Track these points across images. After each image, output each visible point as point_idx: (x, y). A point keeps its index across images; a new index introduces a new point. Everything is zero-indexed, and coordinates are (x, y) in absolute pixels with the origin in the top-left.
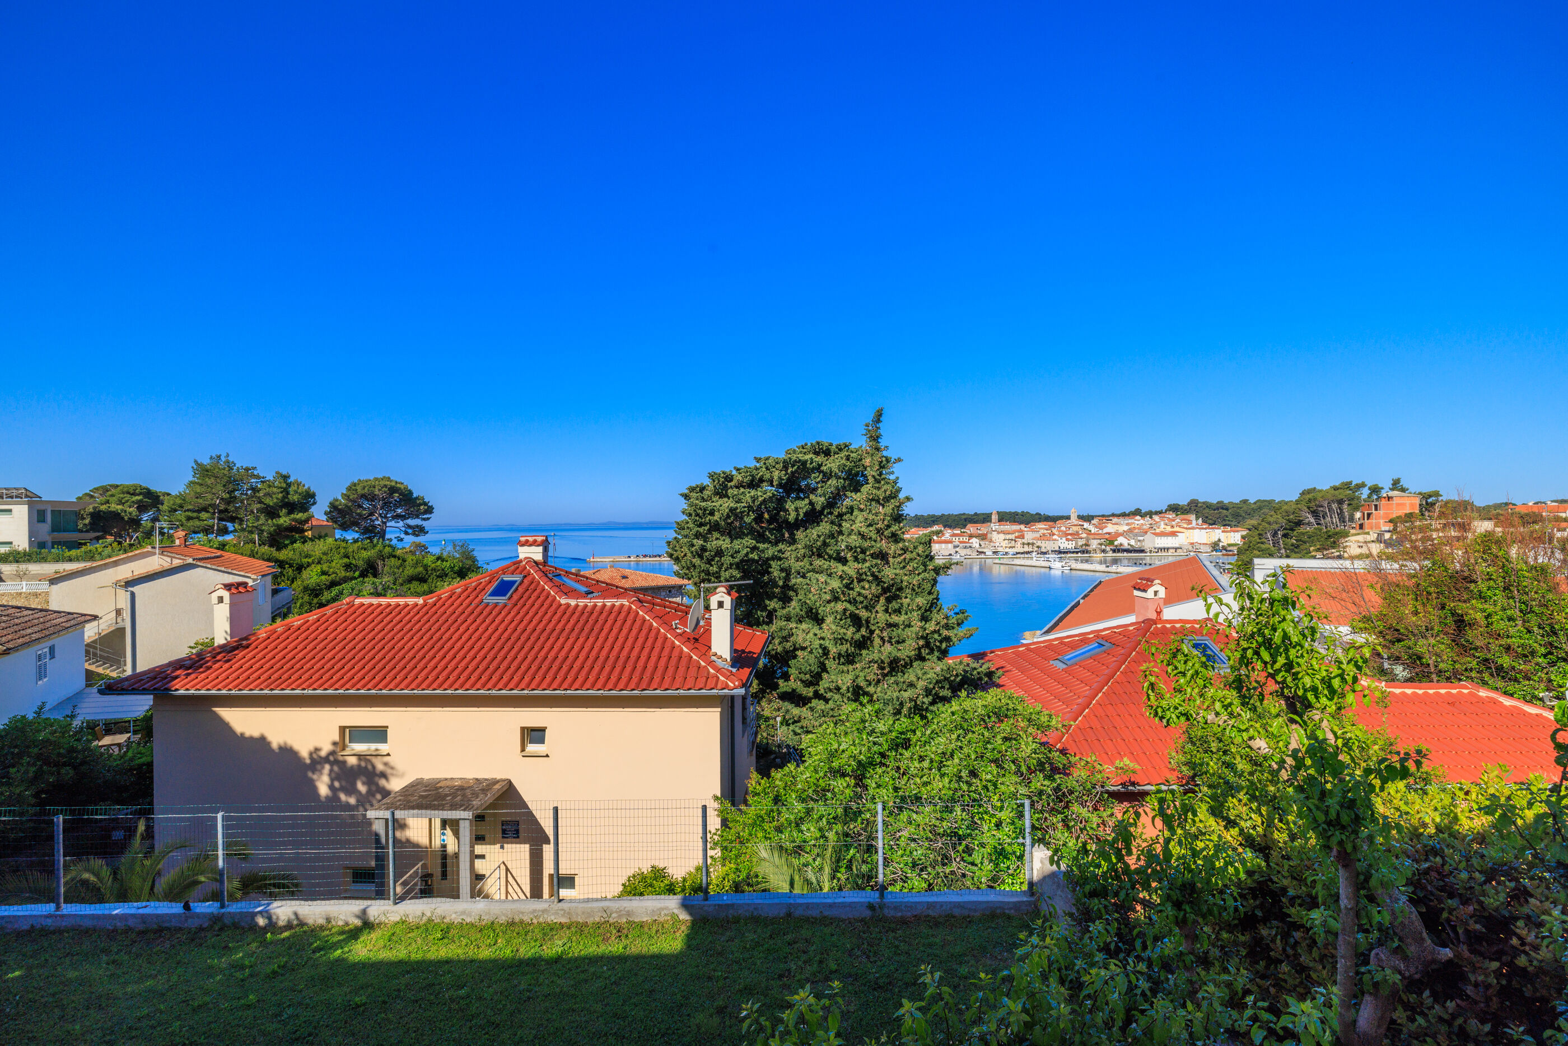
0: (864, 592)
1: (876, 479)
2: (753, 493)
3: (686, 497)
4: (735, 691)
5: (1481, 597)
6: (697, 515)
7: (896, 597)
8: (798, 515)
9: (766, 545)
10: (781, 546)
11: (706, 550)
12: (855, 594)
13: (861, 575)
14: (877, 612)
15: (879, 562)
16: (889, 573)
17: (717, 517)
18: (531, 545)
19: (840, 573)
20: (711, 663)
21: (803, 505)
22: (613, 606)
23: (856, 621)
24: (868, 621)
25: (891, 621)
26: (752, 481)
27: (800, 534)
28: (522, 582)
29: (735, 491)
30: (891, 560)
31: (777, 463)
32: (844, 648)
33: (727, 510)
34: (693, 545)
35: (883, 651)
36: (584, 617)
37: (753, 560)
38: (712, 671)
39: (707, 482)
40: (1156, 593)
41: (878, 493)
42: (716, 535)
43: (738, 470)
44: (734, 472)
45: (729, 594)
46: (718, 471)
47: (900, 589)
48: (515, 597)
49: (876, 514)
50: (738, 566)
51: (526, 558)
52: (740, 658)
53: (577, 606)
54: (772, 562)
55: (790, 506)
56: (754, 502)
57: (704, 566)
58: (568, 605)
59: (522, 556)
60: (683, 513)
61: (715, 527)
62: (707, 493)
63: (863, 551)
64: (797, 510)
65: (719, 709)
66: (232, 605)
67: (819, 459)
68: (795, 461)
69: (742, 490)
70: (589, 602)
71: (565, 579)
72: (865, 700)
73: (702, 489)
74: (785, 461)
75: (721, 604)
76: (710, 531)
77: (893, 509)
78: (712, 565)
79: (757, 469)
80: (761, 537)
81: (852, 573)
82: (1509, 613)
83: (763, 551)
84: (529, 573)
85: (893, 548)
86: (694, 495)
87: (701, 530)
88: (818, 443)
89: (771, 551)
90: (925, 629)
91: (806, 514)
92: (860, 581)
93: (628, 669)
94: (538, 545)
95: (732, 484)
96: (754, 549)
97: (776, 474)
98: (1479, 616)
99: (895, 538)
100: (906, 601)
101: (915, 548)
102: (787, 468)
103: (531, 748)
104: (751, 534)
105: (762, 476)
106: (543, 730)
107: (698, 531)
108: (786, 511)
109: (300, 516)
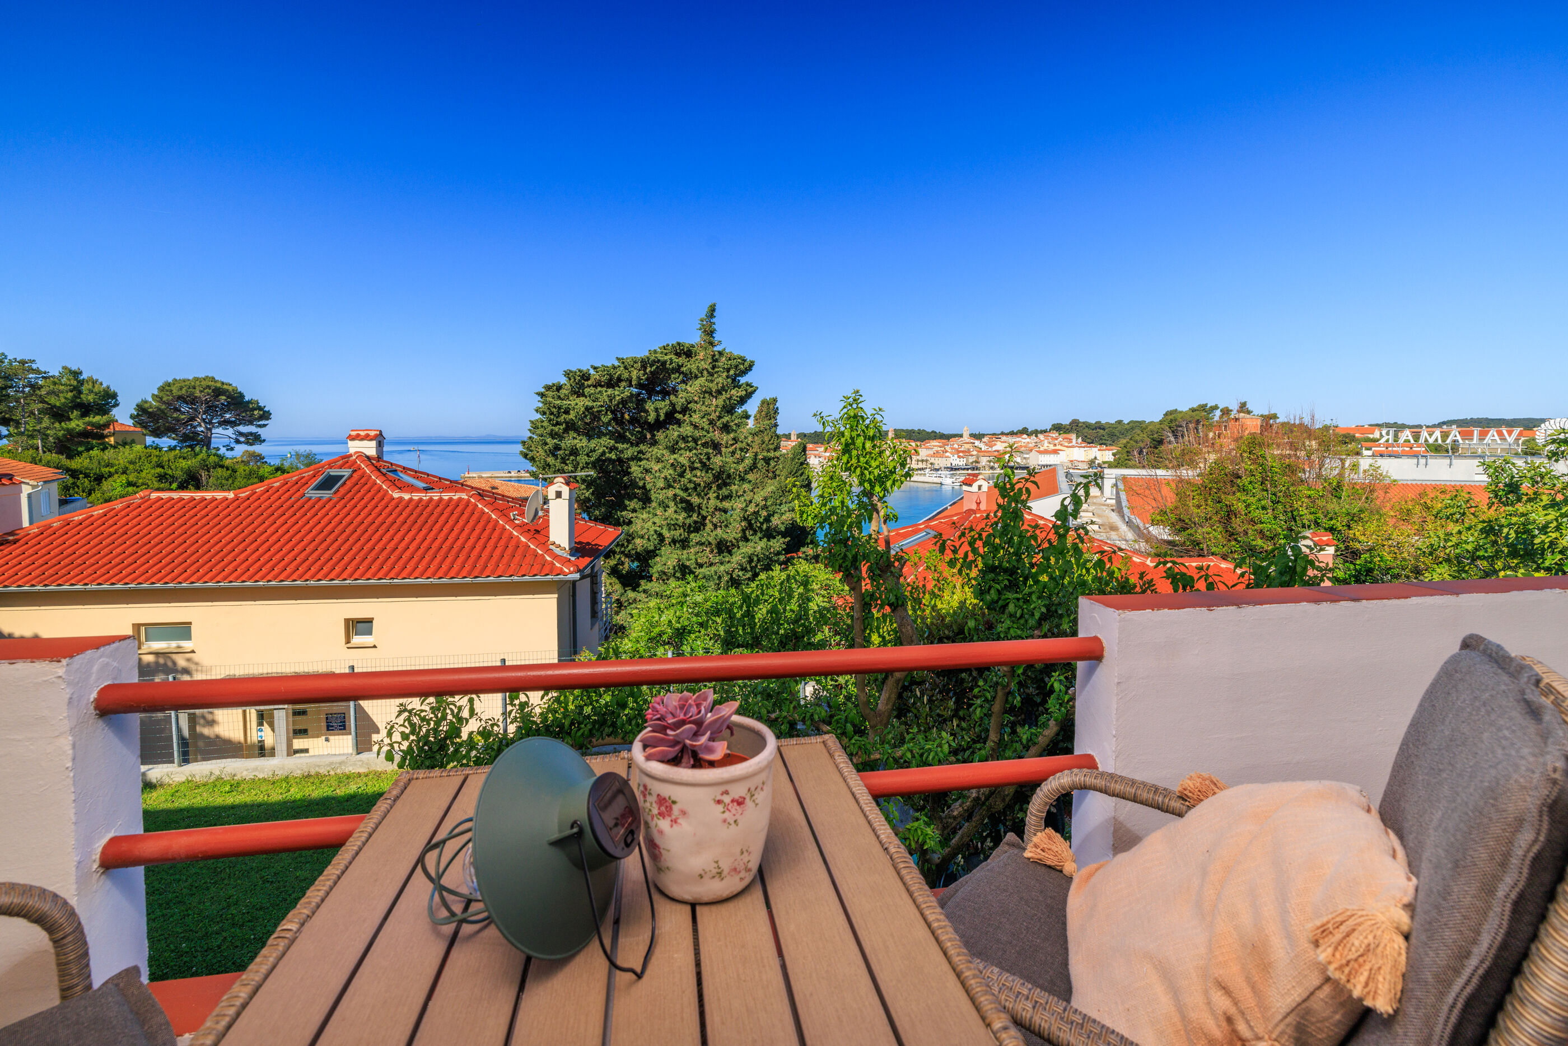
0: (695, 479)
1: (708, 372)
2: (610, 391)
3: (542, 395)
4: (569, 576)
5: (1244, 490)
6: (552, 413)
7: (726, 484)
8: (658, 416)
9: (625, 446)
10: (642, 447)
11: (560, 449)
12: (686, 481)
13: (693, 463)
14: (709, 499)
15: (711, 451)
16: (717, 461)
17: (572, 415)
18: (362, 439)
19: (672, 461)
20: (549, 551)
21: (664, 406)
22: (451, 499)
23: (689, 508)
24: (699, 507)
25: (720, 505)
26: (610, 380)
27: (660, 435)
28: (351, 476)
29: (592, 390)
30: (723, 449)
31: (635, 362)
32: (677, 534)
33: (583, 409)
34: (546, 444)
35: (710, 534)
36: (418, 510)
37: (610, 460)
38: (548, 558)
39: (563, 380)
40: (980, 487)
41: (711, 385)
42: (572, 434)
43: (595, 368)
44: (592, 372)
45: (567, 483)
46: (574, 369)
47: (729, 476)
48: (342, 491)
49: (709, 406)
50: (594, 465)
51: (356, 453)
52: (580, 549)
53: (411, 500)
54: (631, 463)
55: (649, 406)
56: (611, 401)
58: (401, 498)
59: (352, 451)
60: (537, 411)
61: (570, 426)
62: (564, 392)
63: (695, 440)
64: (656, 410)
65: (556, 596)
67: (681, 360)
68: (654, 361)
69: (599, 389)
70: (425, 497)
71: (401, 475)
72: (690, 578)
73: (559, 388)
74: (643, 361)
75: (559, 495)
76: (566, 430)
77: (724, 401)
78: (567, 465)
79: (614, 368)
80: (621, 438)
81: (683, 460)
82: (1263, 503)
83: (622, 452)
84: (359, 468)
85: (726, 438)
86: (550, 393)
87: (556, 429)
88: (679, 344)
89: (630, 452)
90: (746, 511)
91: (667, 414)
92: (693, 469)
93: (462, 557)
94: (371, 440)
95: (590, 383)
96: (612, 449)
97: (634, 374)
98: (1241, 506)
99: (726, 428)
100: (734, 488)
101: (746, 438)
102: (646, 368)
103: (357, 640)
104: (611, 435)
105: (620, 375)
106: (370, 621)
107: (552, 430)
108: (646, 411)
109: (98, 419)
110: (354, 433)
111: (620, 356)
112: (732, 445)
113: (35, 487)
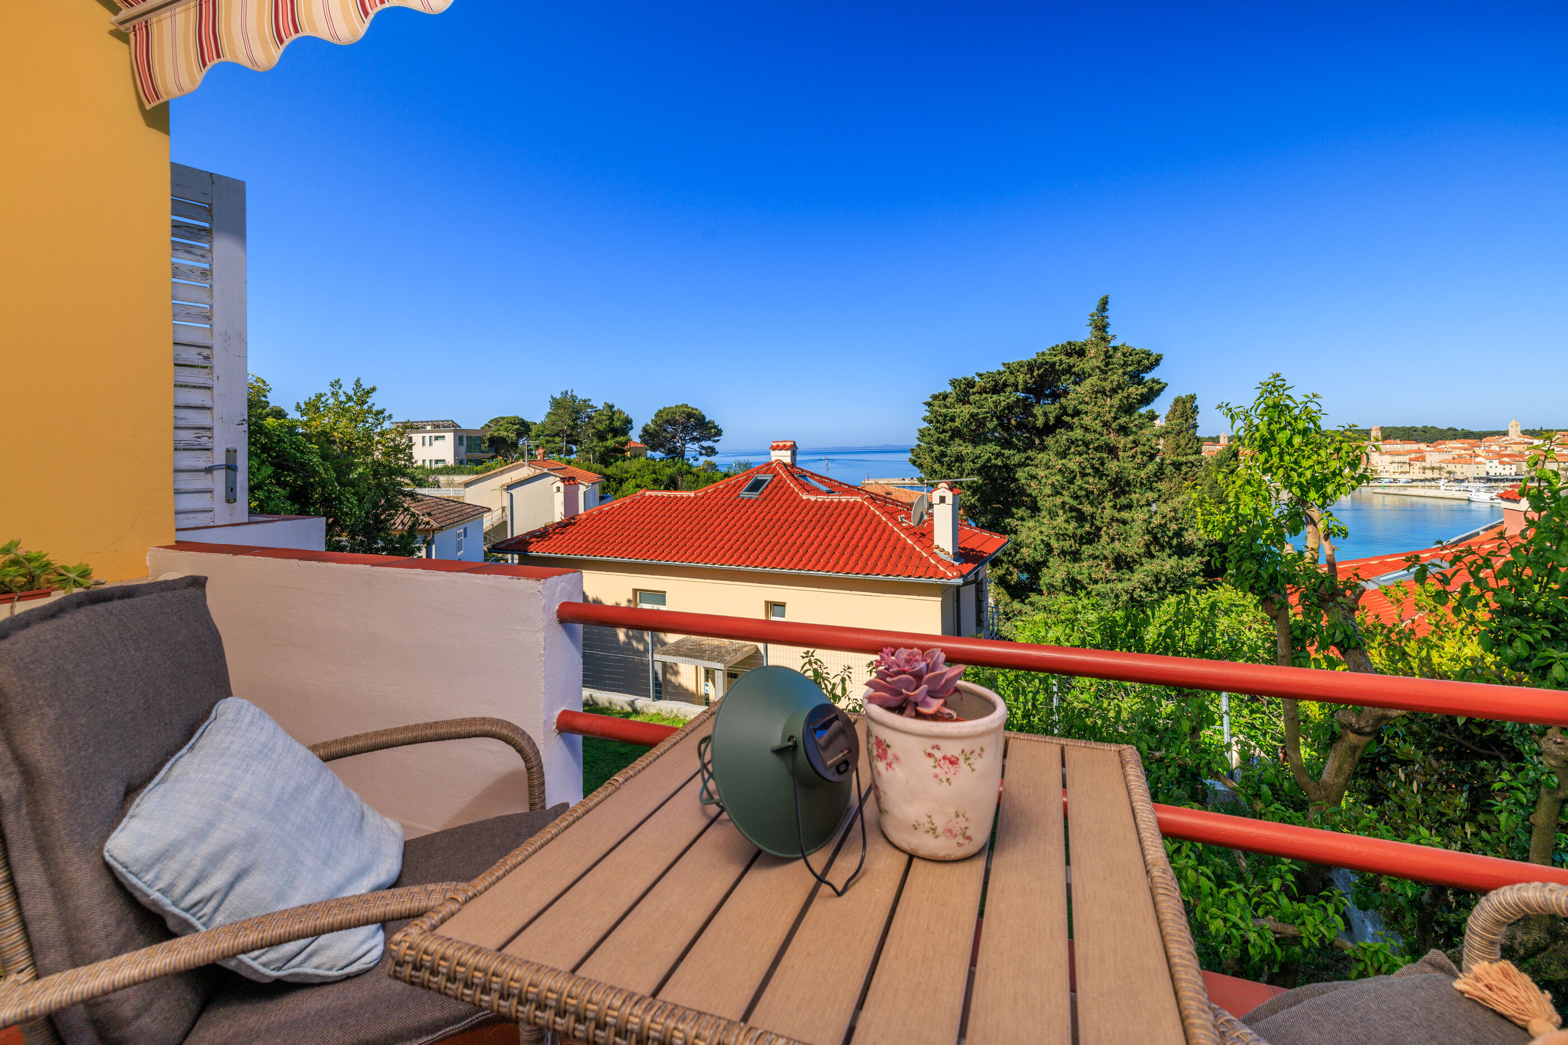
0: (1086, 486)
1: (1102, 371)
2: (995, 397)
3: (929, 404)
4: (953, 580)
6: (938, 422)
7: (1124, 492)
8: (1047, 419)
9: (1012, 452)
10: (1030, 453)
11: (946, 456)
12: (1076, 488)
13: (1084, 469)
14: (1104, 508)
15: (1105, 456)
16: (1112, 466)
17: (957, 423)
18: (781, 449)
19: (1060, 467)
20: (933, 554)
21: (1053, 409)
22: (848, 502)
23: (1081, 518)
24: (1093, 516)
25: (1117, 515)
26: (996, 386)
27: (1049, 441)
28: (772, 480)
29: (977, 397)
30: (1121, 454)
31: (1021, 366)
32: (1067, 544)
33: (968, 416)
34: (933, 451)
35: (1104, 546)
36: (822, 511)
37: (996, 466)
38: (933, 562)
39: (949, 389)
41: (1104, 384)
42: (958, 441)
43: (980, 375)
44: (977, 379)
45: (951, 489)
46: (959, 378)
47: (1128, 483)
48: (766, 493)
49: (1102, 406)
50: (980, 471)
51: (776, 460)
52: (963, 554)
53: (816, 501)
54: (1018, 469)
55: (1038, 410)
56: (996, 407)
58: (808, 500)
59: (773, 459)
60: (924, 420)
61: (956, 433)
62: (949, 400)
63: (1086, 444)
64: (1045, 414)
65: (940, 599)
66: (566, 495)
67: (1072, 360)
68: (1043, 363)
69: (984, 395)
70: (828, 499)
71: (810, 480)
72: (1082, 594)
73: (945, 397)
74: (1030, 364)
75: (942, 500)
76: (952, 438)
77: (1121, 400)
78: (953, 471)
79: (999, 373)
80: (1007, 444)
81: (1073, 465)
83: (1008, 458)
84: (778, 474)
85: (1123, 441)
86: (937, 403)
87: (942, 436)
88: (1070, 343)
89: (1017, 458)
90: (1150, 523)
91: (1056, 418)
92: (1084, 475)
93: (856, 555)
94: (787, 449)
95: (975, 390)
96: (998, 455)
97: (1021, 378)
99: (1124, 430)
100: (1134, 497)
102: (1032, 372)
104: (998, 441)
105: (1006, 380)
106: (783, 605)
107: (938, 438)
108: (1035, 416)
109: (622, 439)
110: (775, 444)
111: (1006, 362)
112: (1131, 449)
113: (587, 487)
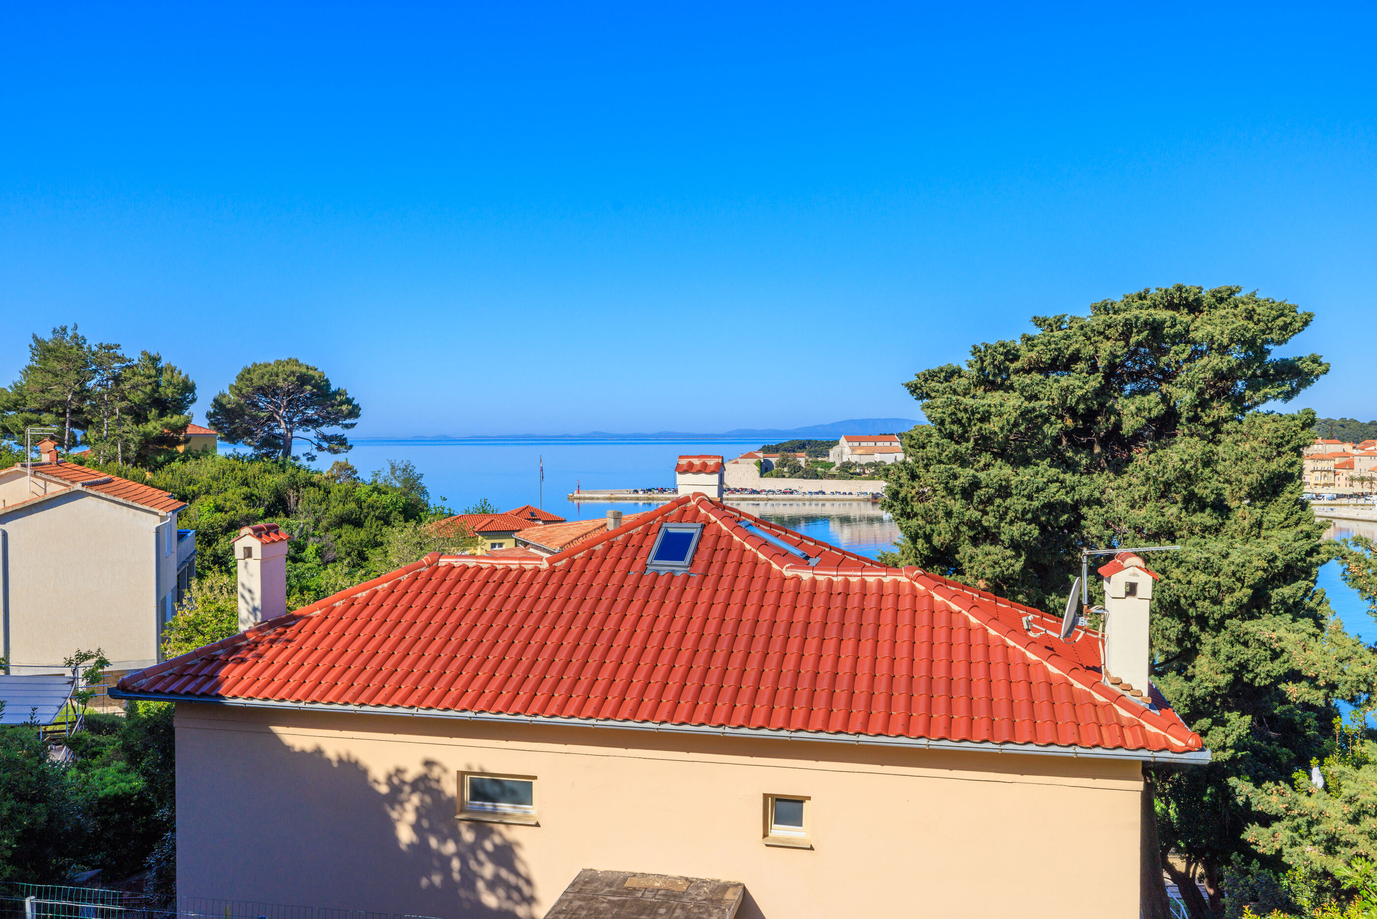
2: (1065, 381)
3: (917, 390)
18: (699, 472)
22: (881, 583)
26: (1054, 360)
28: (702, 536)
29: (1026, 379)
37: (1059, 505)
39: (964, 361)
44: (1021, 345)
48: (700, 562)
51: (696, 495)
53: (814, 581)
54: (1084, 510)
55: (1123, 405)
56: (1063, 398)
57: (974, 514)
58: (799, 579)
59: (688, 491)
61: (984, 443)
65: (1139, 785)
66: (264, 562)
67: (1183, 317)
69: (1039, 376)
70: (836, 577)
71: (763, 533)
73: (952, 375)
75: (1131, 589)
84: (708, 520)
86: (934, 385)
88: (1180, 289)
89: (1083, 488)
91: (1155, 420)
94: (712, 472)
95: (1017, 365)
97: (1106, 347)
103: (779, 831)
105: (1078, 351)
106: (799, 801)
107: (956, 451)
109: (175, 419)
110: (684, 462)
113: (163, 518)
